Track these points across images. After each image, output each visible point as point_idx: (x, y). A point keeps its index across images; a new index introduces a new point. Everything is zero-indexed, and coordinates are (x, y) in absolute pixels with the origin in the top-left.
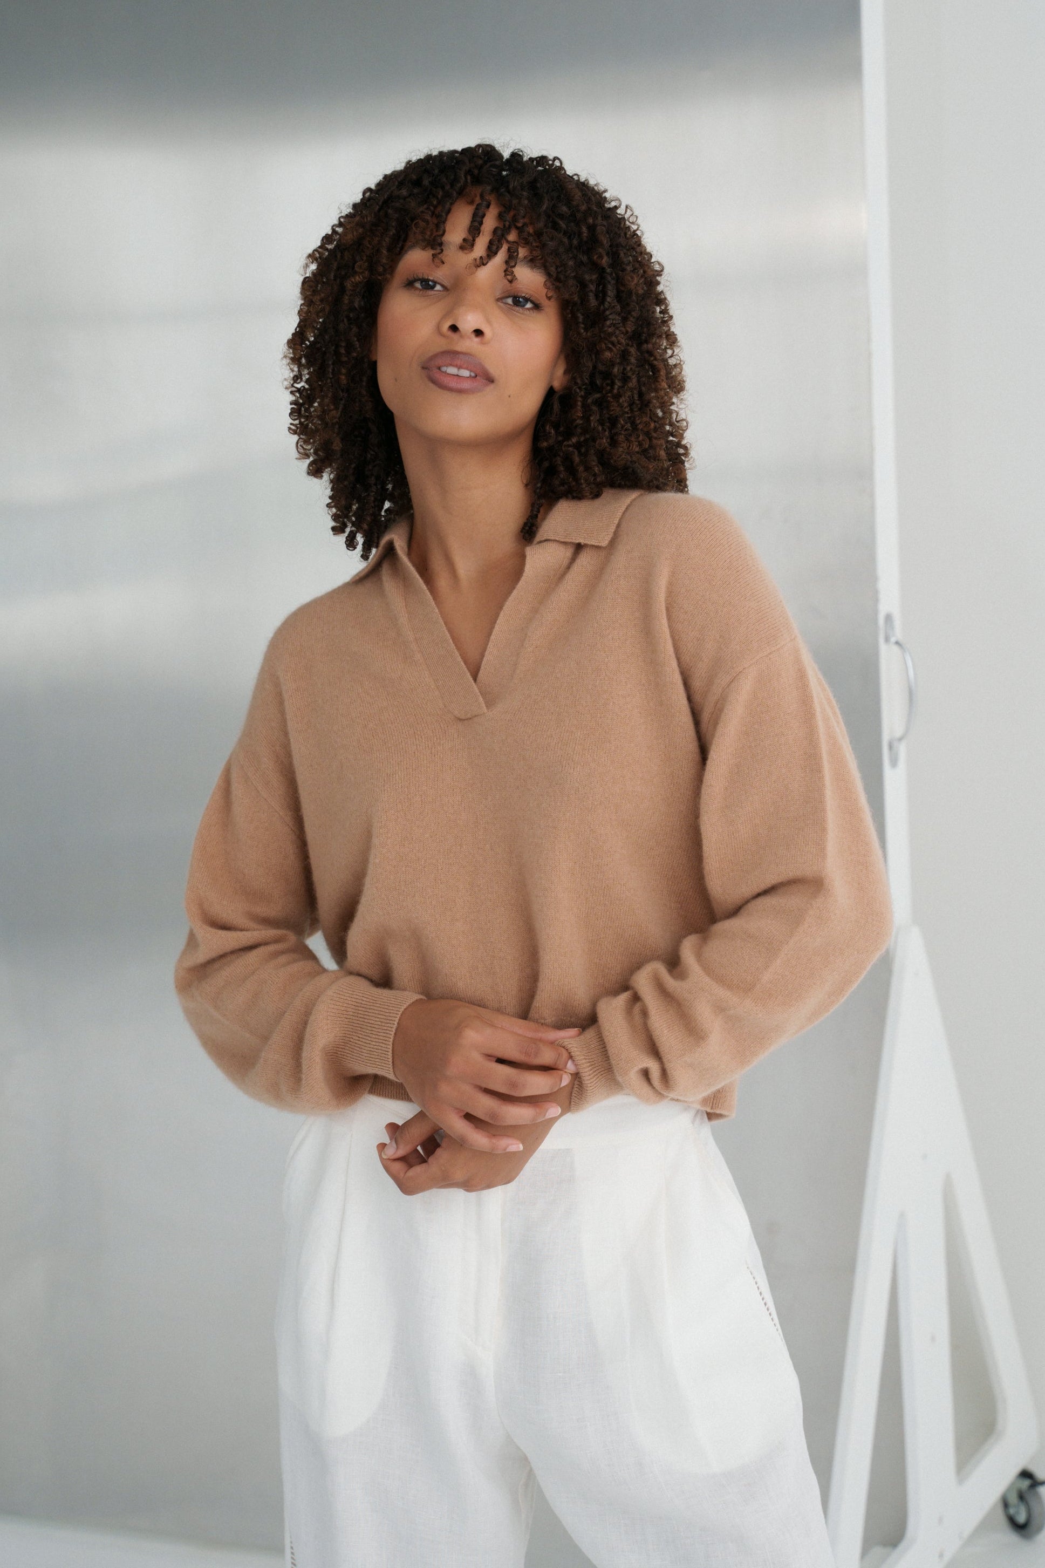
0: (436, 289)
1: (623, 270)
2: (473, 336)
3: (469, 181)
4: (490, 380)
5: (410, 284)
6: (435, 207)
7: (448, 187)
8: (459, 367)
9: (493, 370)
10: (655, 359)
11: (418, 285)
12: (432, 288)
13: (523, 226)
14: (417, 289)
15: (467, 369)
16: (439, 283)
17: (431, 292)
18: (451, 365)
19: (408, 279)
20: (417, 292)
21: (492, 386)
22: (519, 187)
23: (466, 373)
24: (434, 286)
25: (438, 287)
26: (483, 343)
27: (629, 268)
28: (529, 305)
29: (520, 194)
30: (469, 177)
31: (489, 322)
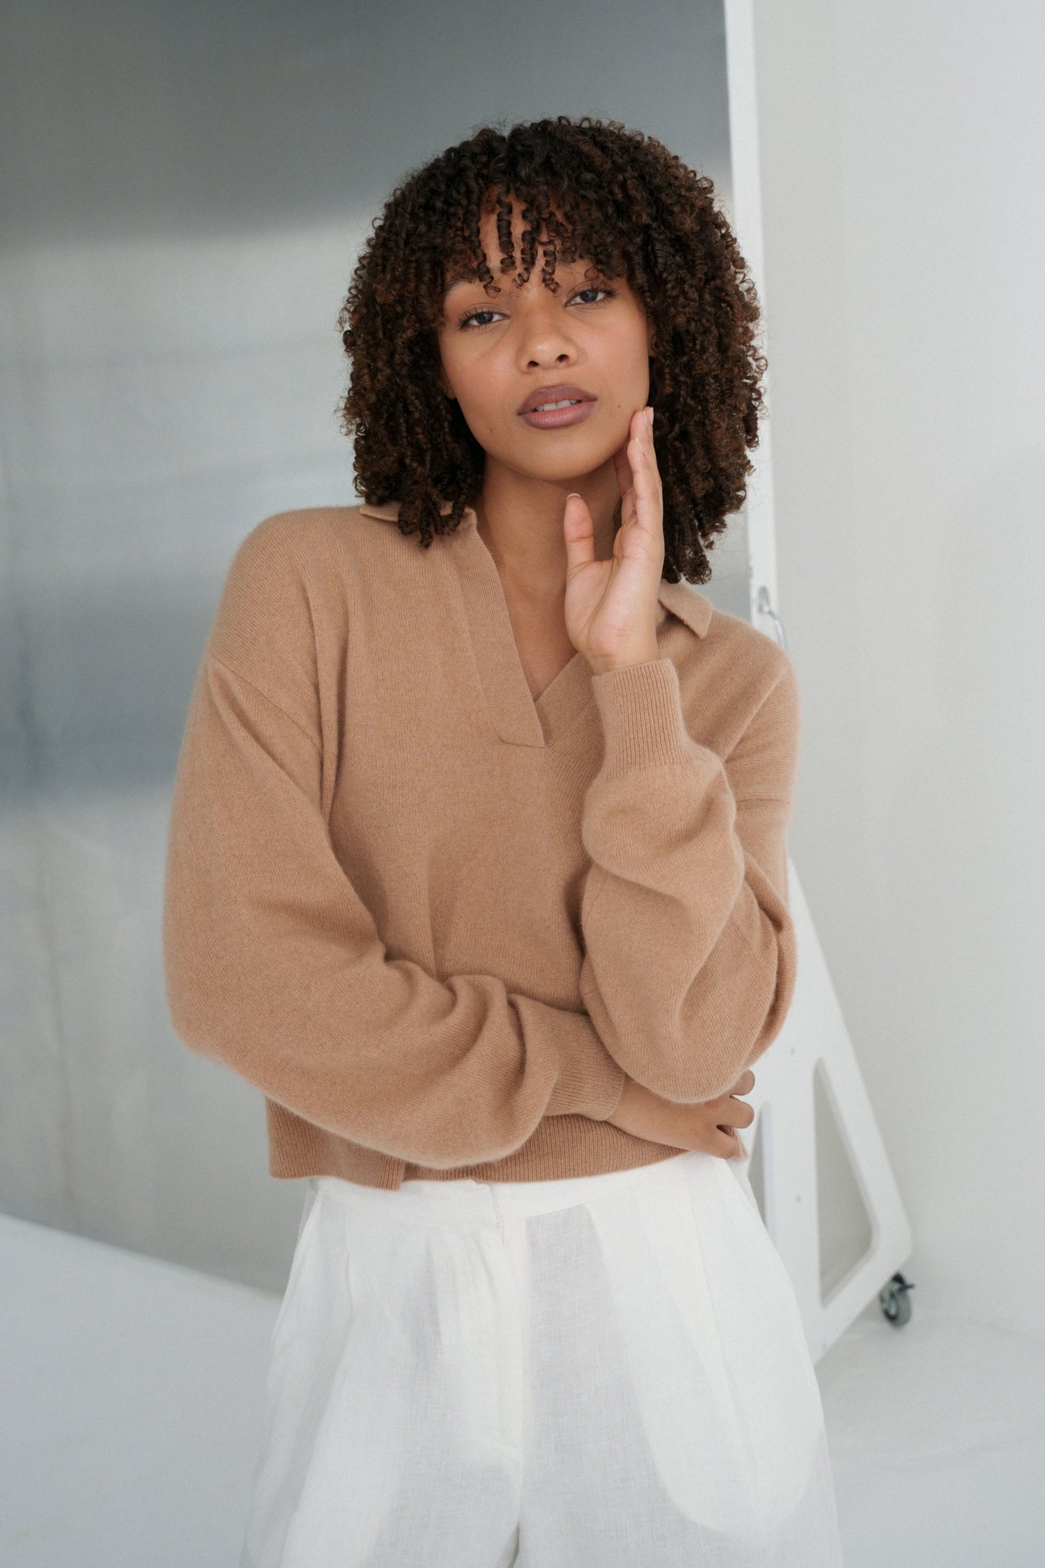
0: (494, 320)
1: (672, 213)
2: (558, 363)
3: (482, 185)
4: (591, 399)
5: (465, 324)
6: (462, 230)
7: (464, 202)
8: (557, 402)
9: (590, 389)
10: (727, 295)
11: (475, 323)
12: (490, 320)
13: (550, 217)
14: (475, 326)
15: (564, 399)
16: (496, 313)
17: (490, 326)
18: (546, 402)
19: (461, 320)
20: (476, 331)
21: (597, 404)
22: (533, 175)
23: (566, 403)
24: (491, 318)
25: (496, 317)
26: (569, 366)
27: (676, 209)
28: (600, 296)
29: (537, 182)
30: (481, 182)
31: (568, 340)
